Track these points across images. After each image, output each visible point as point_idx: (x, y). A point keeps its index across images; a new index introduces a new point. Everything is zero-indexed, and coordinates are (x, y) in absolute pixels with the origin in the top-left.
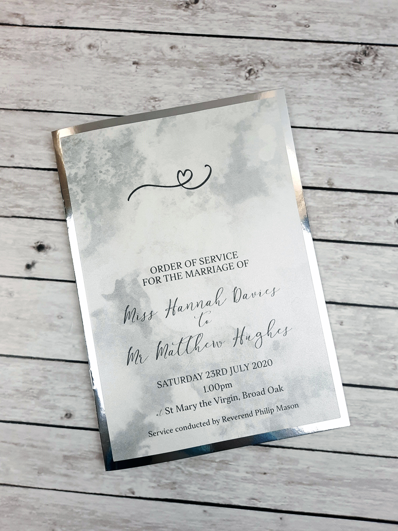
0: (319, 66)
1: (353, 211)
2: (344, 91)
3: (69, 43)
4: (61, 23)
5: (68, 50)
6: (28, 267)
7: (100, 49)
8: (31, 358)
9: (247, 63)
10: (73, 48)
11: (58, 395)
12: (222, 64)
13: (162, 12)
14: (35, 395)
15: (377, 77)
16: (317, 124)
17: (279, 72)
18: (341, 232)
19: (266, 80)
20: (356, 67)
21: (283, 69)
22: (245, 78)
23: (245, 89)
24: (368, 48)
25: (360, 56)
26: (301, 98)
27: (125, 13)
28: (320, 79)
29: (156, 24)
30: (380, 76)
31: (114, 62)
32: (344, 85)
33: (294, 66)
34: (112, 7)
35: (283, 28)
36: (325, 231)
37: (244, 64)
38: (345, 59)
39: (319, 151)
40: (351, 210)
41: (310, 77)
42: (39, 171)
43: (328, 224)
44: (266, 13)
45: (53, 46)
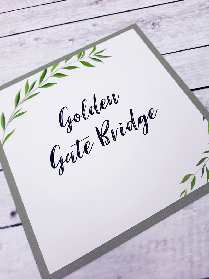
0: (199, 10)
3: (21, 41)
4: (13, 32)
5: (21, 45)
6: (13, 214)
9: (149, 20)
13: (81, 10)
17: (173, 20)
19: (167, 26)
21: (175, 17)
22: (152, 29)
23: (154, 34)
28: (203, 16)
29: (79, 16)
31: (55, 43)
33: (182, 14)
34: (46, 15)
37: (147, 21)
41: (195, 17)
45: (10, 46)
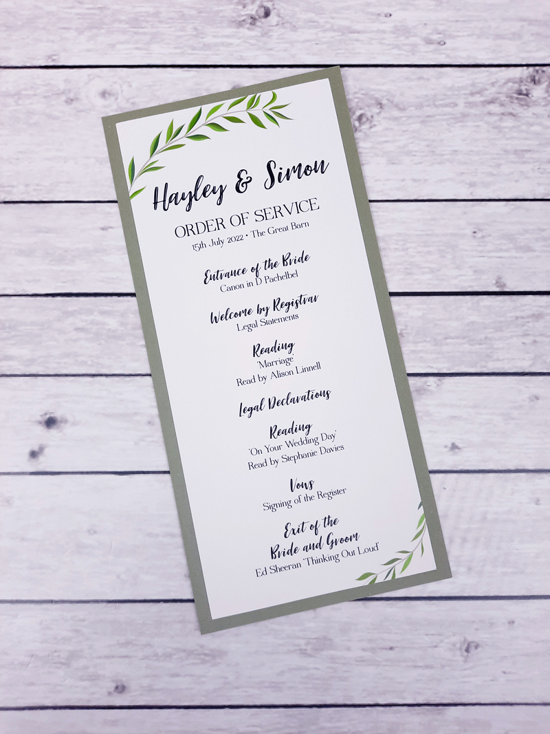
0: (465, 103)
1: (540, 325)
2: (508, 139)
3: (70, 91)
4: (54, 60)
5: (70, 101)
6: (34, 454)
7: (120, 96)
8: (52, 602)
9: (354, 105)
10: (77, 99)
11: (100, 657)
13: (214, 34)
14: (63, 661)
16: (471, 193)
17: (405, 117)
18: (524, 359)
19: (386, 129)
20: (522, 103)
21: (412, 111)
24: (537, 71)
25: (526, 85)
26: (442, 155)
27: (155, 37)
28: (470, 124)
29: (207, 53)
32: (507, 130)
33: (429, 106)
34: (132, 29)
35: (404, 48)
36: (499, 360)
38: (505, 90)
39: (479, 235)
40: (536, 324)
41: (452, 121)
42: (39, 298)
43: (503, 348)
44: (376, 26)
45: (45, 97)
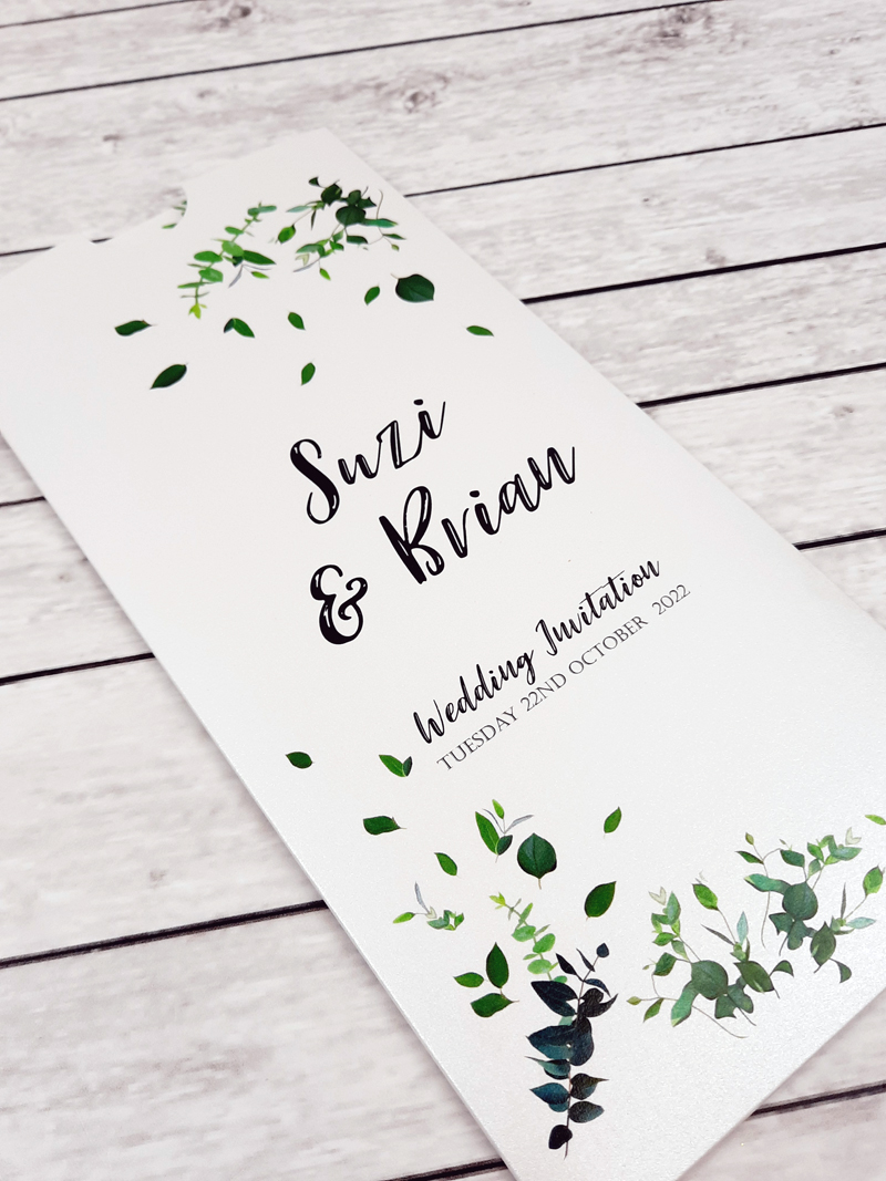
1: (810, 302)
2: (662, 86)
12: (338, 98)
15: (730, 50)
16: (625, 155)
18: (800, 355)
20: (672, 44)
24: (683, 10)
25: (671, 26)
26: (561, 119)
30: (738, 47)
32: (657, 77)
35: (468, 16)
36: (751, 364)
39: (655, 202)
40: (800, 302)
43: (754, 346)
